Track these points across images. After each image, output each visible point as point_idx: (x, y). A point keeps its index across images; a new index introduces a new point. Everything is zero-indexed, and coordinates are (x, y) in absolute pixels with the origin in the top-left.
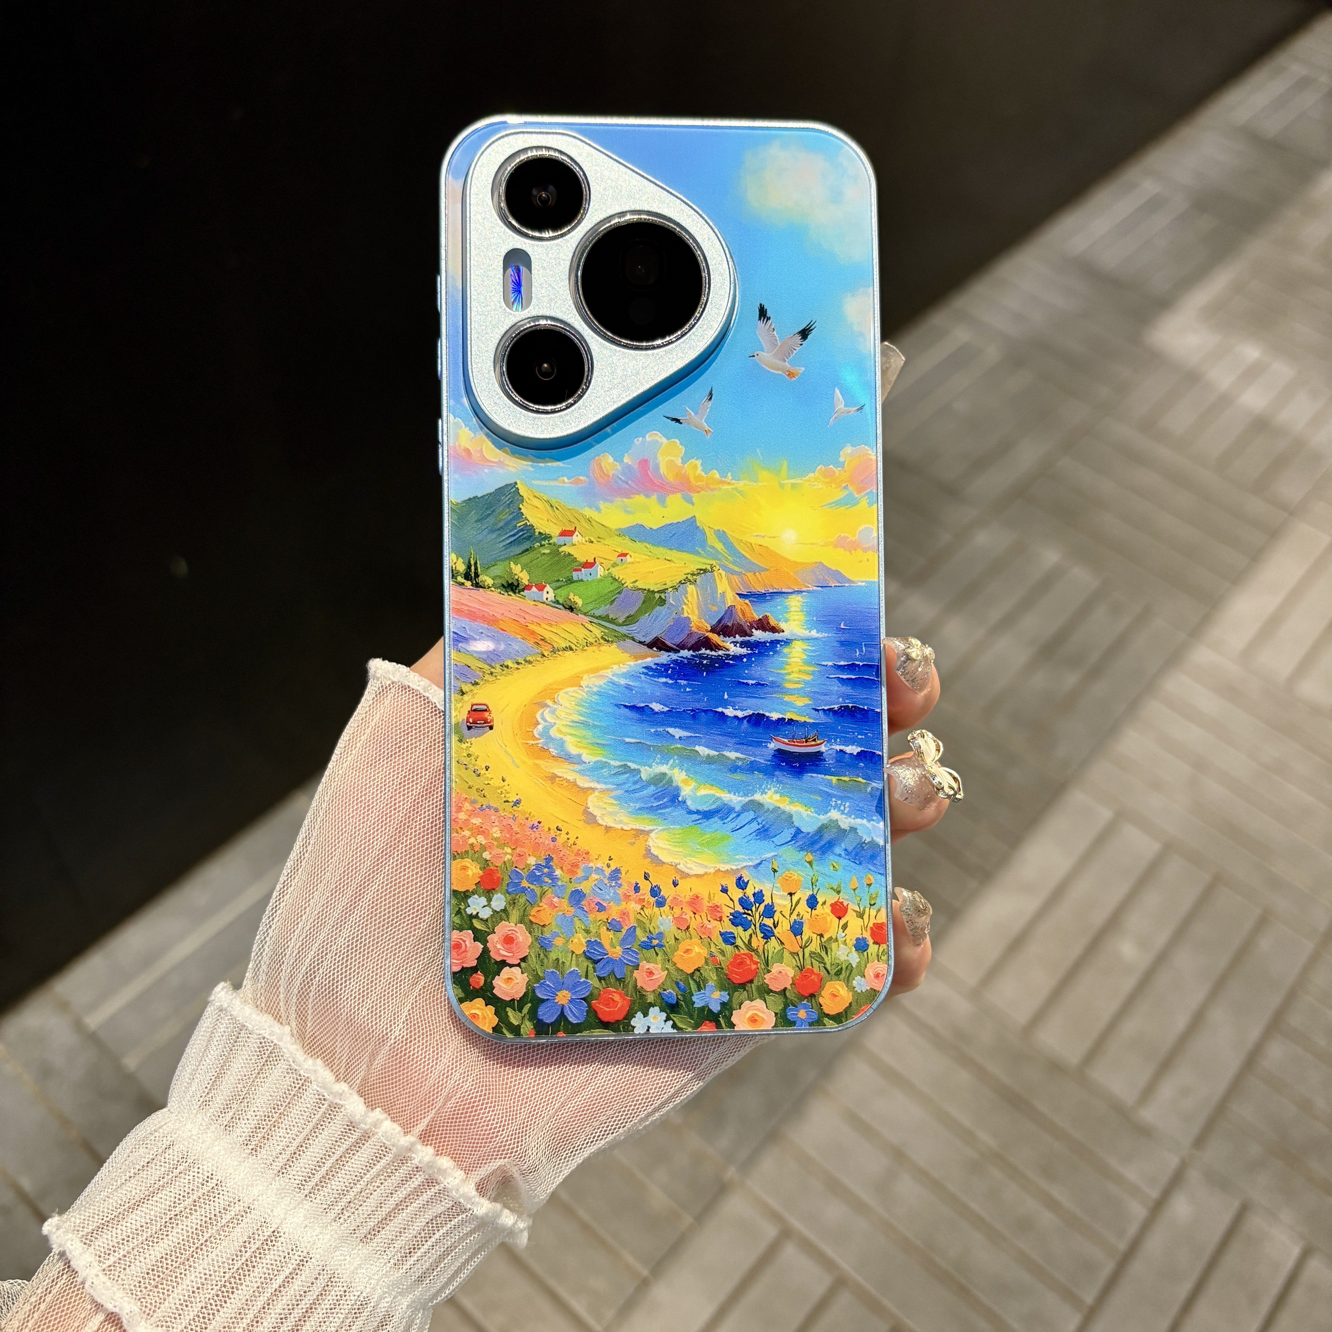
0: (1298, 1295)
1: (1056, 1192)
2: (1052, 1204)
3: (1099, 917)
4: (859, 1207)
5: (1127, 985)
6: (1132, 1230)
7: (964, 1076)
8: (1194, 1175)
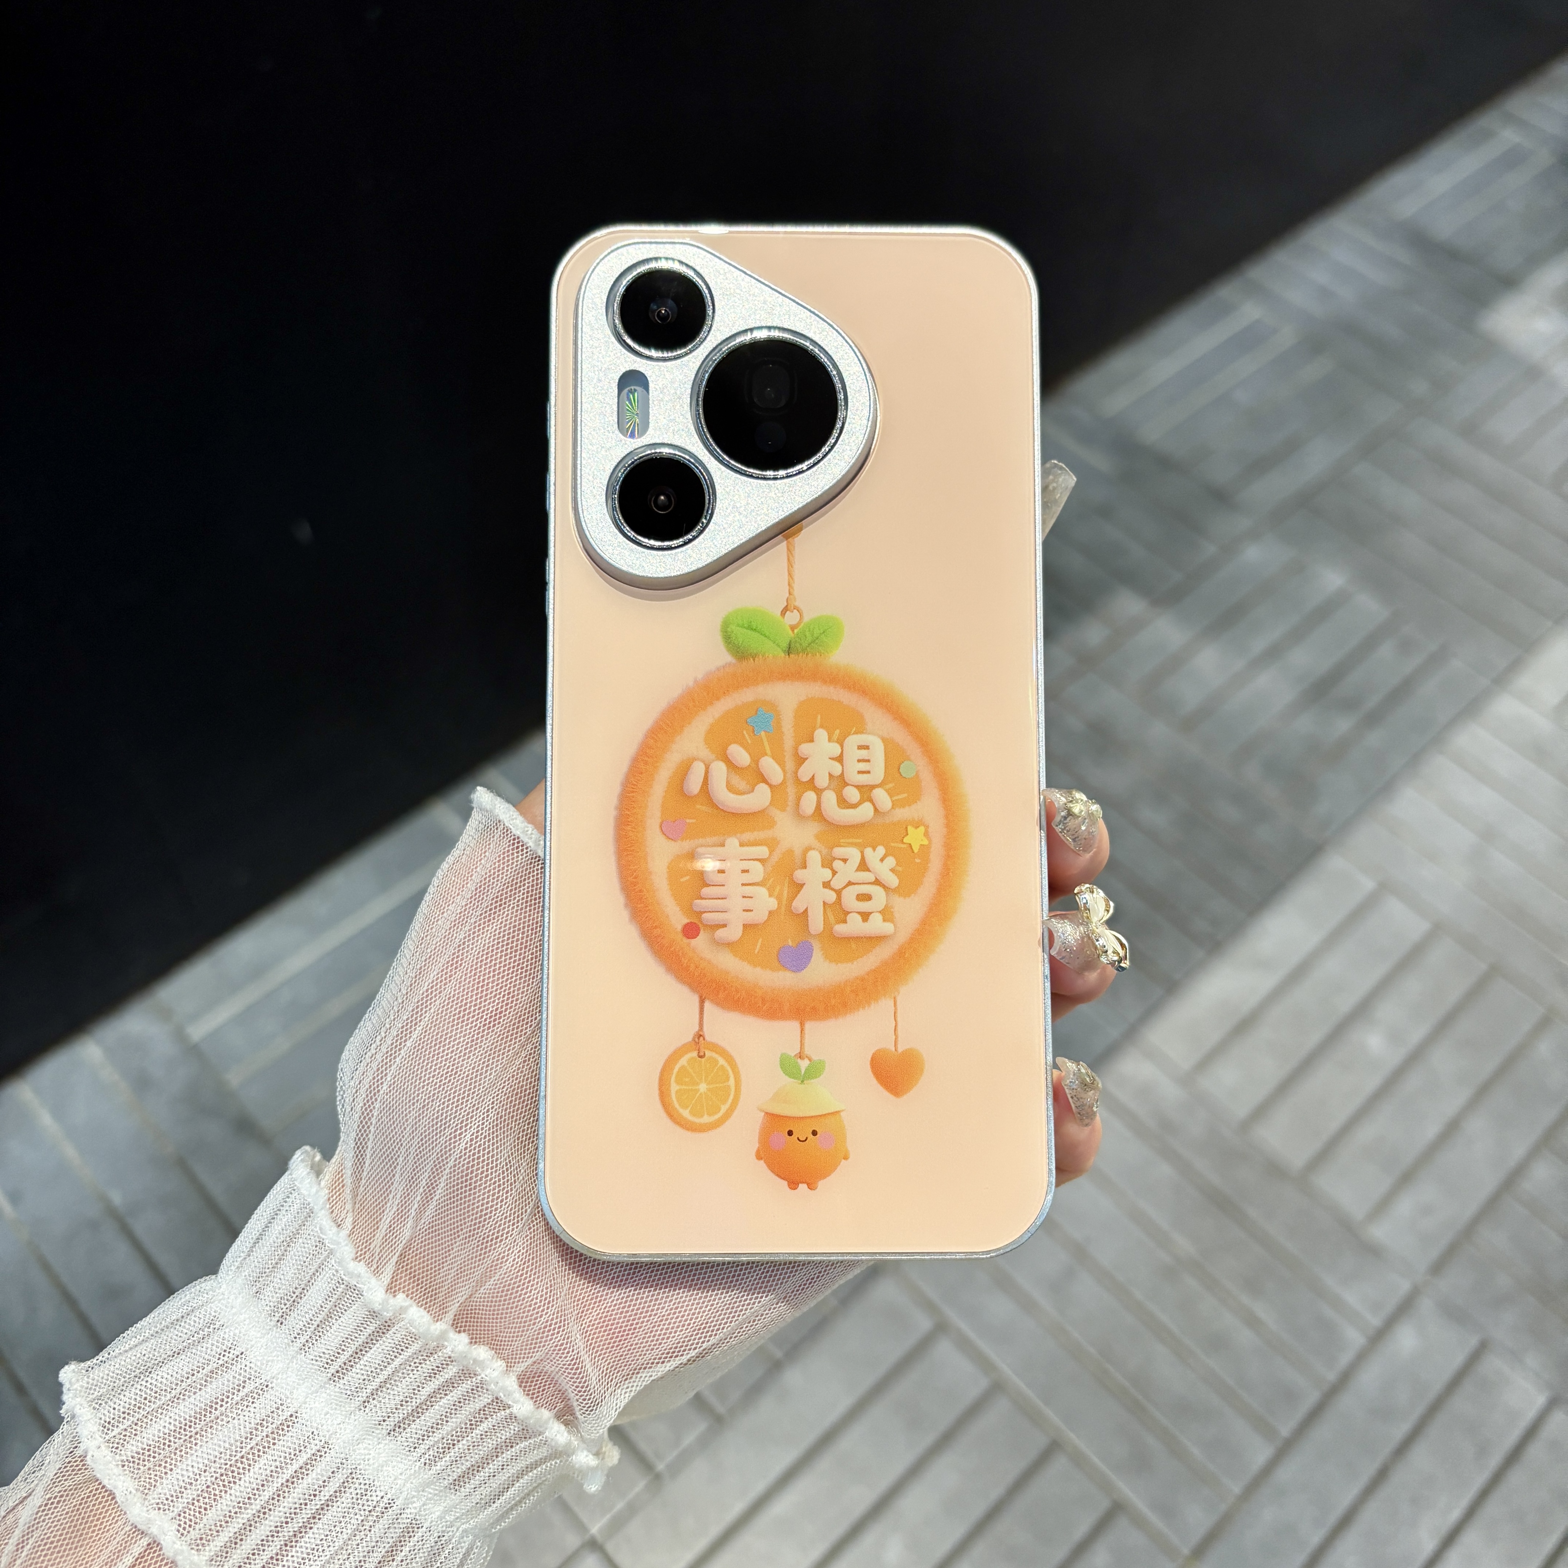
0: (1536, 1451)
1: (1261, 1310)
2: (1252, 1322)
3: (1345, 1003)
4: (1028, 1305)
5: (1372, 1083)
6: (1345, 1359)
7: (1165, 1170)
8: (1426, 1305)
